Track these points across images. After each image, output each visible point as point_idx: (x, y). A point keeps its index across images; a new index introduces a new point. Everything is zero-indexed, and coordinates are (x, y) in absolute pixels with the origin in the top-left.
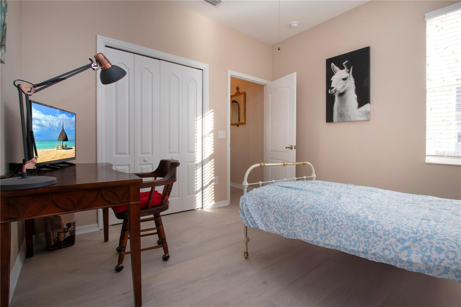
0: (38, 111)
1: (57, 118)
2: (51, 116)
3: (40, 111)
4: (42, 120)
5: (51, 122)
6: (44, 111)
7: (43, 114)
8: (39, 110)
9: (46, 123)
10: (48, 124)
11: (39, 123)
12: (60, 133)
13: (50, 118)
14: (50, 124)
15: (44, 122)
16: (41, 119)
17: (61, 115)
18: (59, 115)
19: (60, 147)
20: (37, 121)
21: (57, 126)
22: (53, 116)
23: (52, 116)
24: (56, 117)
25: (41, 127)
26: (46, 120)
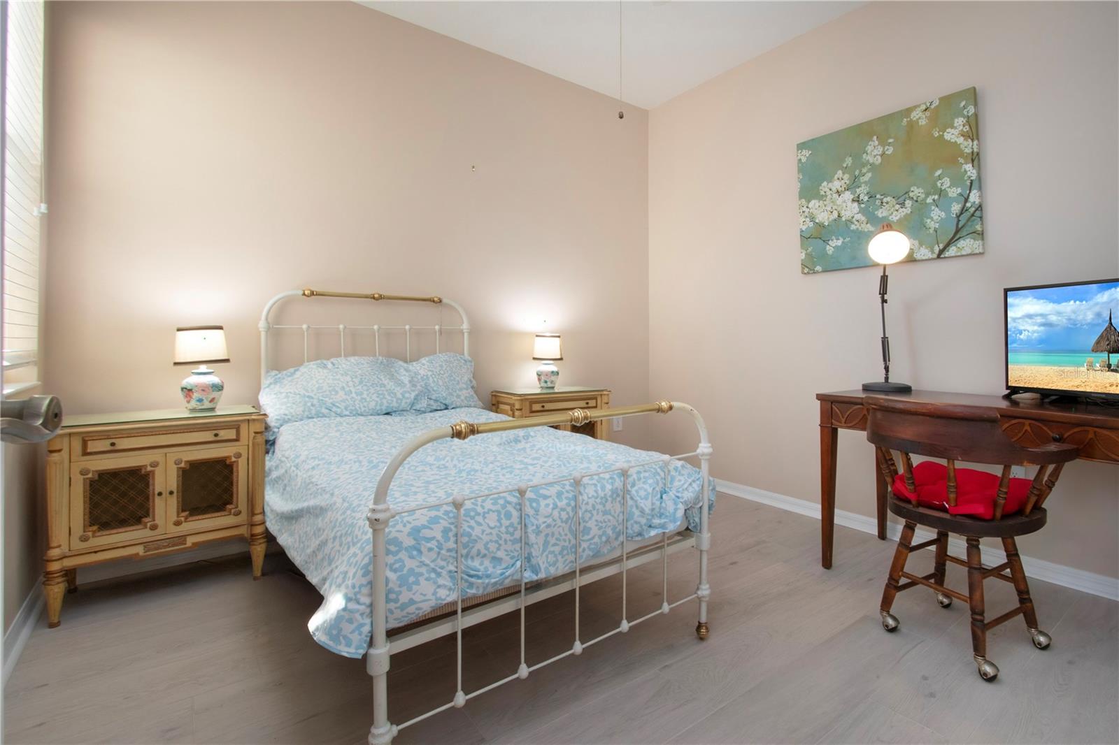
0: (1042, 301)
1: (1091, 303)
2: (1072, 302)
3: (1047, 299)
4: (1050, 314)
5: (1073, 315)
6: (1055, 298)
7: (1052, 304)
8: (1043, 299)
9: (1060, 318)
10: (1064, 320)
11: (1043, 320)
12: (1100, 334)
13: (1069, 307)
14: (1069, 319)
15: (1053, 318)
16: (1047, 313)
17: (1104, 294)
18: (1096, 295)
19: (1098, 365)
20: (1039, 317)
21: (1089, 321)
22: (1078, 302)
23: (1075, 302)
24: (1086, 301)
25: (1047, 328)
26: (1059, 313)
